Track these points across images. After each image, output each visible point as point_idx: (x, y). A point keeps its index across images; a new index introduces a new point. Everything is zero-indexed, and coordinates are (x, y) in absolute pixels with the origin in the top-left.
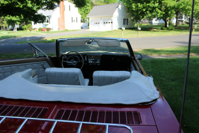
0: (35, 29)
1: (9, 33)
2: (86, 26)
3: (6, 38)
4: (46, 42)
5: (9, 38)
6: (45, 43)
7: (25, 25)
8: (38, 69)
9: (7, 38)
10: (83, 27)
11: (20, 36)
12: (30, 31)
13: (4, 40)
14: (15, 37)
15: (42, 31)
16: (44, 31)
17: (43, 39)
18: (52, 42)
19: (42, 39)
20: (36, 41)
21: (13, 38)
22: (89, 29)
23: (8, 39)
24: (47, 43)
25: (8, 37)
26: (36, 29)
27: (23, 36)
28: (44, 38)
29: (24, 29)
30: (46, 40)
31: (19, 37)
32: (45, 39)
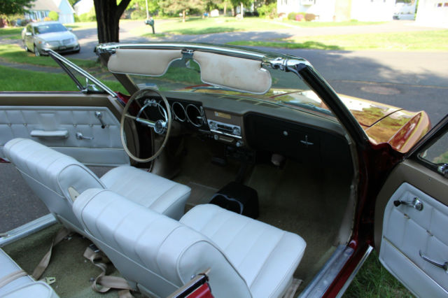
0: (280, 15)
1: (227, 21)
2: (409, 13)
3: (213, 33)
4: (289, 46)
5: (218, 32)
6: (286, 48)
7: (264, 6)
8: (87, 126)
9: (215, 32)
10: (400, 16)
11: (243, 30)
12: (272, 18)
13: (208, 35)
14: (232, 30)
15: (295, 19)
16: (299, 20)
17: (288, 39)
18: (303, 48)
19: (284, 40)
20: (267, 43)
21: (226, 33)
22: (414, 20)
23: (217, 34)
24: (290, 48)
25: (219, 30)
26: (284, 16)
27: (248, 30)
28: (289, 36)
29: (261, 13)
30: (293, 41)
31: (240, 31)
32: (292, 39)
